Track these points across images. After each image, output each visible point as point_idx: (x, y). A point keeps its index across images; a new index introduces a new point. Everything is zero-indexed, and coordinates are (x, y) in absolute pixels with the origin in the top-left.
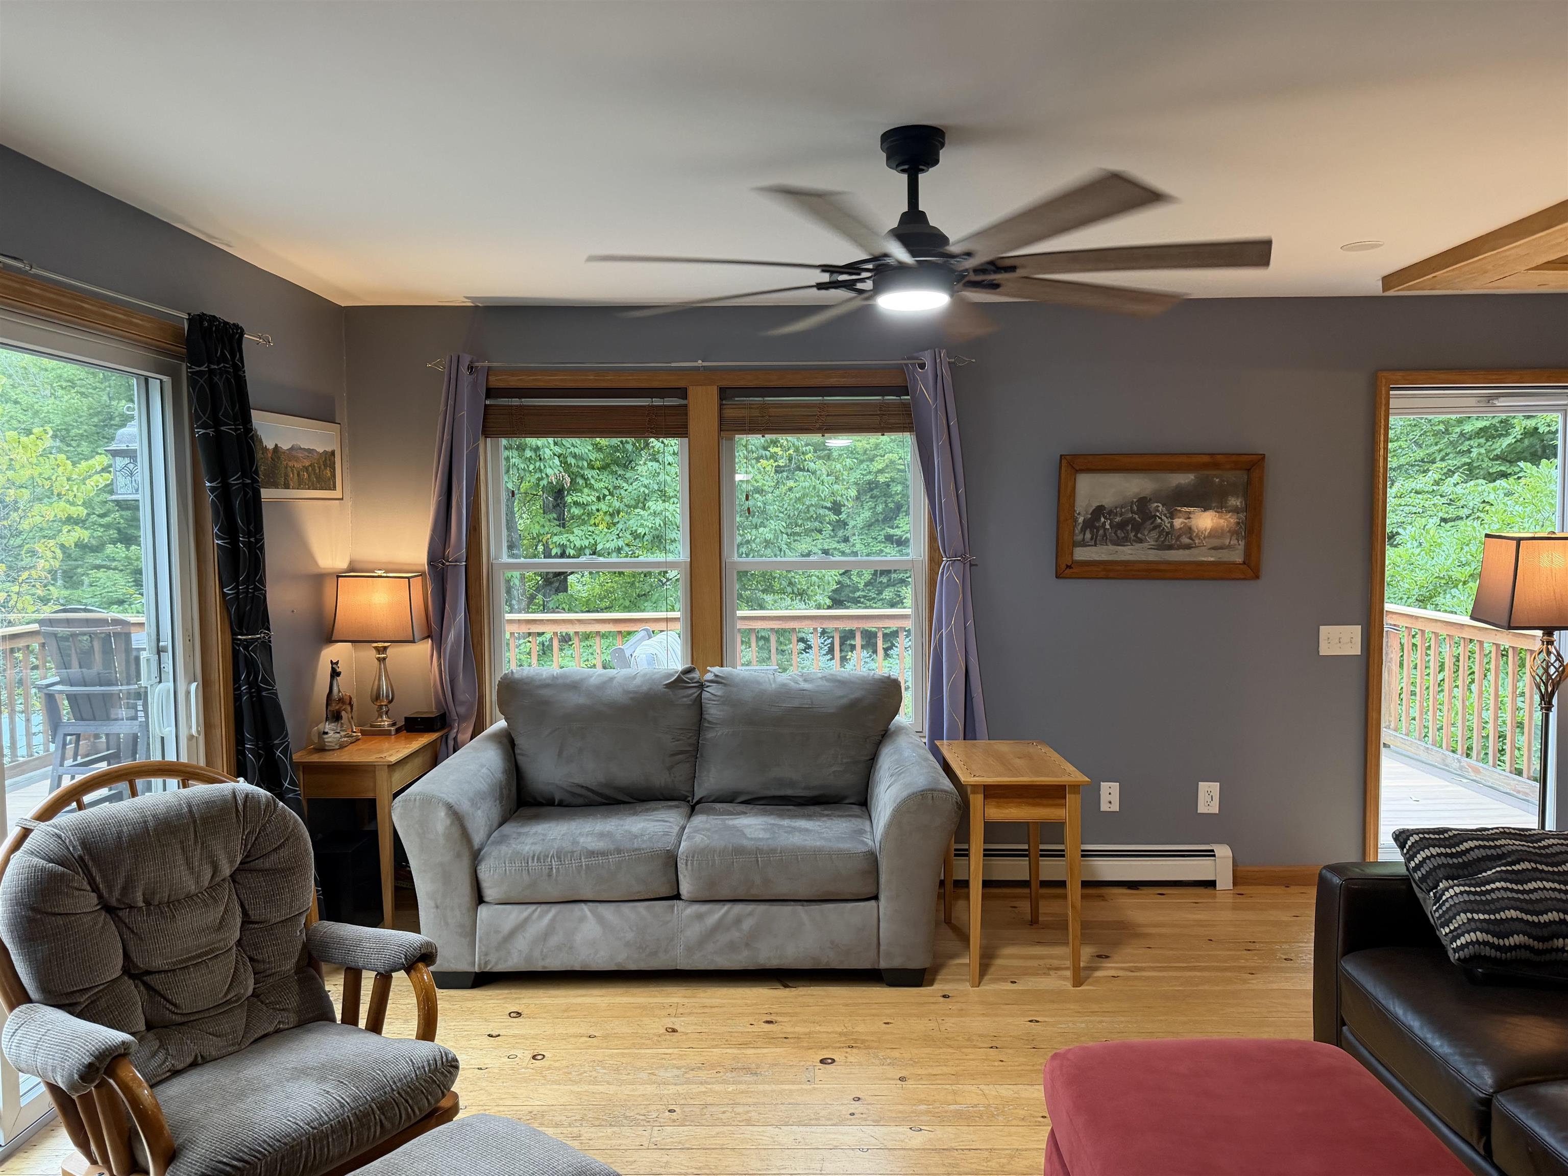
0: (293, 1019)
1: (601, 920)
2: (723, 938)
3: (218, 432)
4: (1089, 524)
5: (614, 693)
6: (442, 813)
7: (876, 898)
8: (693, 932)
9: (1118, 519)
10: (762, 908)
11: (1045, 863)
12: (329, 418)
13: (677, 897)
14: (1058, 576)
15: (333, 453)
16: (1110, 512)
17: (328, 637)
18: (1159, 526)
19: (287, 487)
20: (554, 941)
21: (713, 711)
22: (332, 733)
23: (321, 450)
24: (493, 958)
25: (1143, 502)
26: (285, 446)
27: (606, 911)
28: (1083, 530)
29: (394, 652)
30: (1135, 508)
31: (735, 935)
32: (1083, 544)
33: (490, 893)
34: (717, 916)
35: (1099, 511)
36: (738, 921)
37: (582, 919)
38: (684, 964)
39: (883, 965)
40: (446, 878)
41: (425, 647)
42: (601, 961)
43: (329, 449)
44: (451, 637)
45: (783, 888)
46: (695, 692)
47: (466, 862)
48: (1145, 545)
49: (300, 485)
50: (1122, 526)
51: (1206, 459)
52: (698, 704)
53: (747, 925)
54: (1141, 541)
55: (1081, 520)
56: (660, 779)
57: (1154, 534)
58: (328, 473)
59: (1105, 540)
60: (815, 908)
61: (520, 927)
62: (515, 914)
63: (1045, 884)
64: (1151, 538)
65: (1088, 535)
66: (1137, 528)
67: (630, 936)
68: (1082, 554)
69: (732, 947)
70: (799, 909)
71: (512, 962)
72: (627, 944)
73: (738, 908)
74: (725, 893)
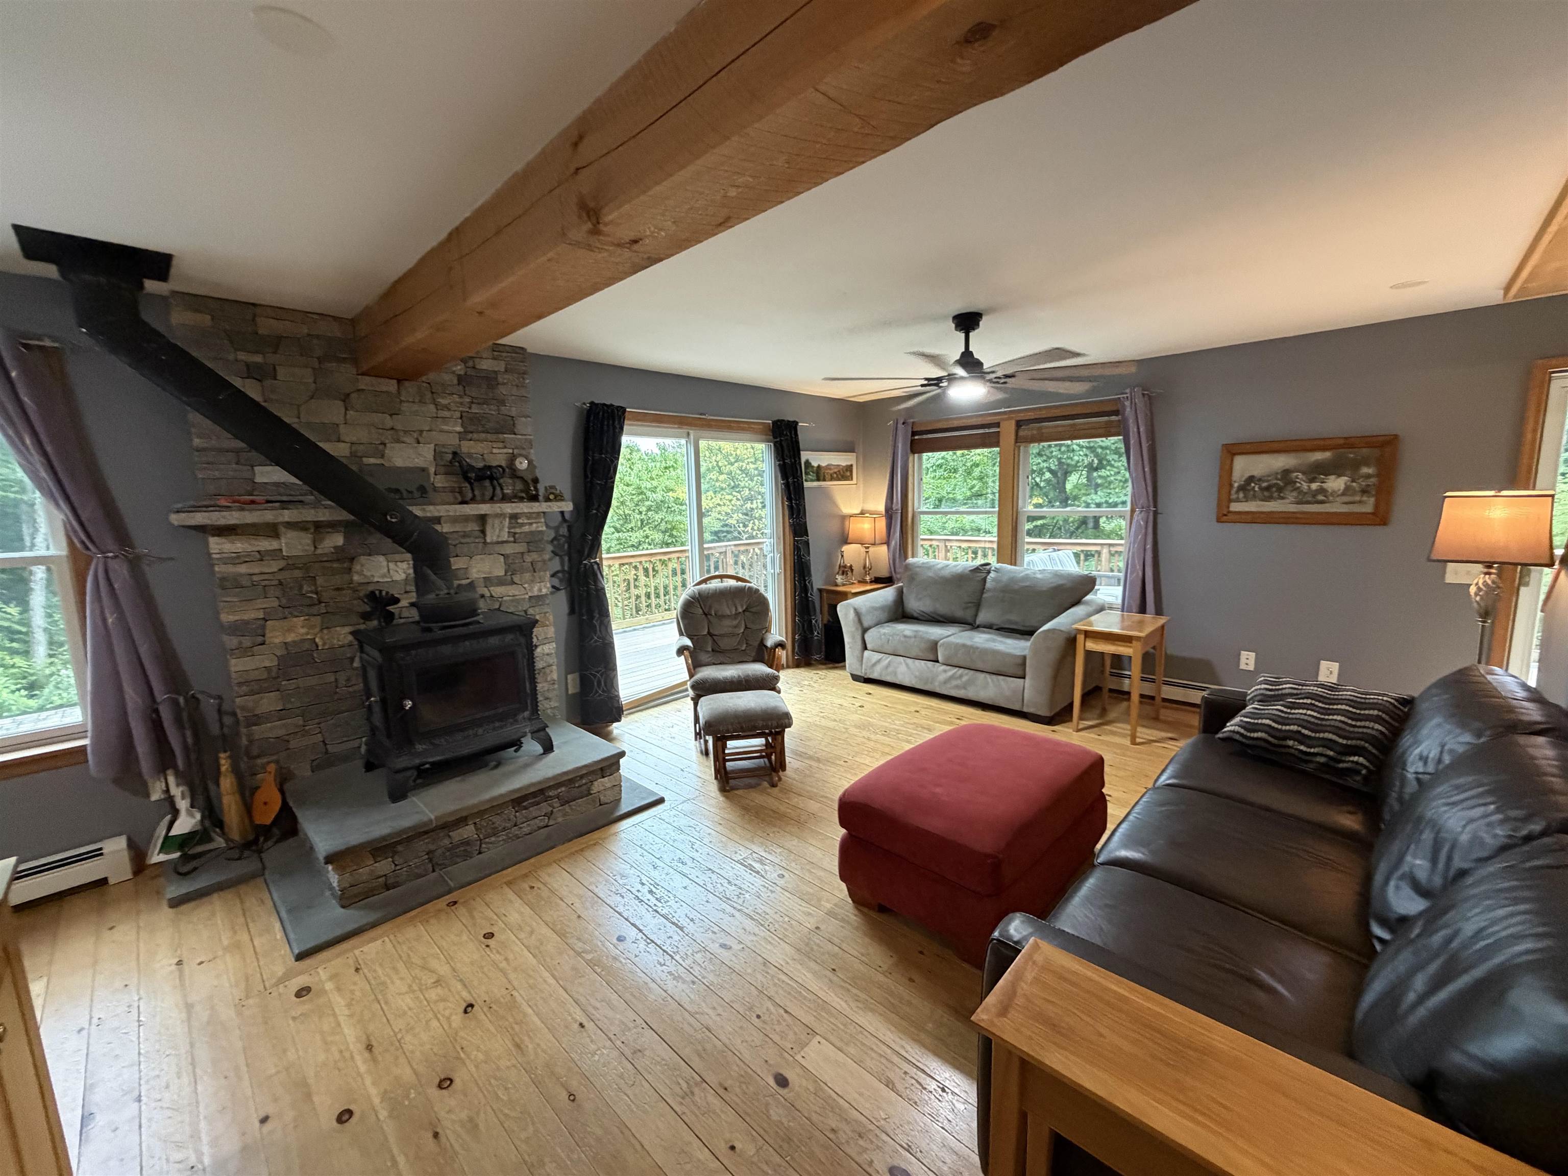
0: (751, 659)
1: (907, 665)
2: (954, 683)
3: (784, 463)
4: (1242, 488)
5: (946, 573)
6: (852, 611)
7: (1024, 678)
8: (942, 677)
9: (1265, 485)
10: (972, 672)
11: (1165, 688)
12: (852, 451)
13: (937, 661)
14: (1219, 521)
15: (852, 465)
16: (1260, 480)
17: (845, 541)
18: (1298, 488)
19: (824, 480)
20: (890, 669)
21: (989, 585)
22: (839, 579)
23: (844, 464)
24: (868, 671)
25: (1286, 472)
26: (823, 464)
27: (909, 661)
28: (1237, 492)
29: (872, 549)
30: (1279, 477)
31: (958, 682)
32: (1238, 500)
33: (869, 646)
34: (950, 673)
35: (1251, 479)
36: (961, 676)
37: (901, 663)
38: (938, 690)
39: (1025, 710)
40: (853, 638)
41: (885, 547)
42: (907, 682)
43: (849, 463)
44: (893, 543)
45: (980, 666)
46: (984, 575)
47: (860, 632)
48: (1287, 501)
49: (832, 479)
50: (1268, 489)
51: (1342, 442)
52: (984, 580)
53: (965, 679)
54: (1283, 498)
55: (1236, 485)
56: (959, 613)
57: (1295, 494)
58: (848, 474)
59: (1255, 498)
60: (994, 677)
61: (879, 661)
62: (877, 656)
63: (1164, 700)
64: (1291, 496)
65: (1241, 495)
66: (1280, 490)
67: (917, 674)
68: (1235, 507)
69: (957, 687)
70: (988, 676)
71: (875, 675)
72: (916, 677)
73: (961, 670)
74: (955, 662)
